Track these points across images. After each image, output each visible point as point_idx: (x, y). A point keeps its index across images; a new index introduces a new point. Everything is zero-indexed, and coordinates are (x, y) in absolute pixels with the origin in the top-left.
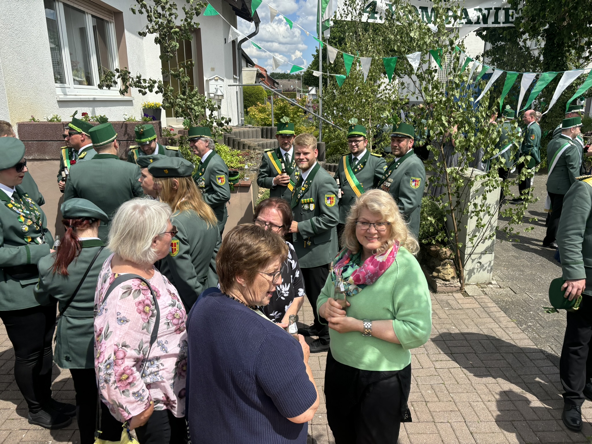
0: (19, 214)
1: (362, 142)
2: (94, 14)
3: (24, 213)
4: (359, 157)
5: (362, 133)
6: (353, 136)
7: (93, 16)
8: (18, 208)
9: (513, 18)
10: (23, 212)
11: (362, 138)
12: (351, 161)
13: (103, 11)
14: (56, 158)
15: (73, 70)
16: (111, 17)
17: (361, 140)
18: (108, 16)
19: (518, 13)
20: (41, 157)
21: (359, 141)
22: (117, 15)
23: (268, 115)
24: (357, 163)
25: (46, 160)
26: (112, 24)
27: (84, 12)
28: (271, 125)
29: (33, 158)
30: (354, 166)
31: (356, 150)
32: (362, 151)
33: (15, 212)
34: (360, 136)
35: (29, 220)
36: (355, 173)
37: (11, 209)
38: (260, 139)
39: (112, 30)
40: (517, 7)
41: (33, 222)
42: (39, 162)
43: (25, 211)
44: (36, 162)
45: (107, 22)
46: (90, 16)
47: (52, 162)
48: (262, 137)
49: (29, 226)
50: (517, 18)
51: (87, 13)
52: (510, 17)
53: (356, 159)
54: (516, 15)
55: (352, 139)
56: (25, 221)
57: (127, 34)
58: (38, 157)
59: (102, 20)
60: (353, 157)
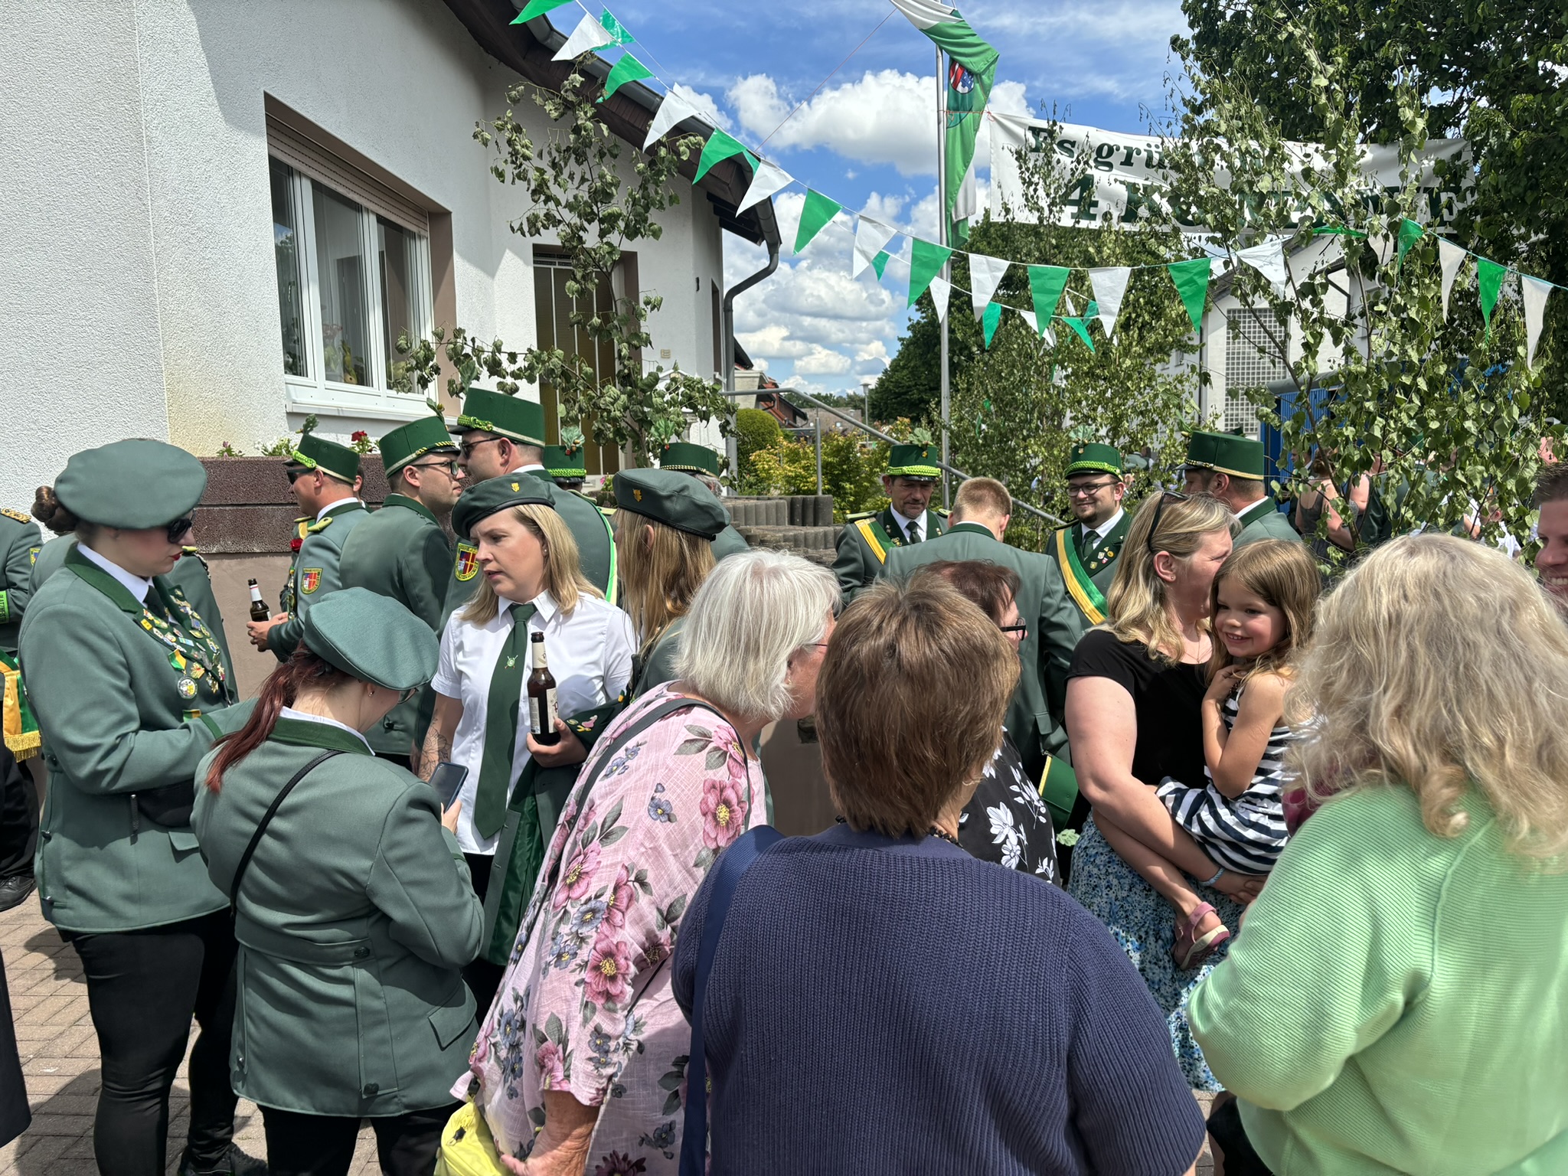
0: (173, 648)
1: (1108, 488)
2: (382, 213)
3: (182, 644)
4: (1103, 530)
5: (1106, 466)
6: (1084, 473)
7: (381, 220)
8: (164, 631)
9: (1451, 213)
10: (178, 642)
11: (1106, 479)
12: (1079, 543)
13: (405, 209)
14: (279, 549)
15: (325, 345)
16: (422, 225)
17: (1105, 485)
18: (415, 221)
19: (1463, 199)
20: (241, 548)
21: (1096, 486)
22: (437, 218)
23: (806, 468)
24: (1095, 546)
25: (253, 554)
26: (424, 242)
27: (358, 208)
28: (815, 492)
29: (222, 550)
30: (1088, 552)
31: (1089, 511)
32: (1107, 514)
33: (161, 642)
34: (1102, 472)
35: (196, 665)
36: (1091, 573)
37: (150, 632)
38: (788, 526)
39: (421, 254)
40: (1458, 183)
41: (207, 671)
42: (233, 562)
43: (183, 640)
44: (226, 562)
45: (413, 236)
46: (373, 219)
47: (269, 560)
48: (792, 522)
49: (196, 680)
50: (1462, 213)
51: (367, 210)
52: (1445, 212)
53: (1093, 535)
54: (1458, 206)
55: (1079, 481)
56: (188, 667)
57: (458, 262)
58: (233, 549)
59: (400, 229)
60: (1085, 530)
